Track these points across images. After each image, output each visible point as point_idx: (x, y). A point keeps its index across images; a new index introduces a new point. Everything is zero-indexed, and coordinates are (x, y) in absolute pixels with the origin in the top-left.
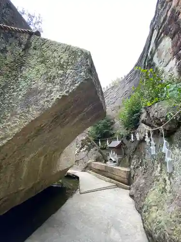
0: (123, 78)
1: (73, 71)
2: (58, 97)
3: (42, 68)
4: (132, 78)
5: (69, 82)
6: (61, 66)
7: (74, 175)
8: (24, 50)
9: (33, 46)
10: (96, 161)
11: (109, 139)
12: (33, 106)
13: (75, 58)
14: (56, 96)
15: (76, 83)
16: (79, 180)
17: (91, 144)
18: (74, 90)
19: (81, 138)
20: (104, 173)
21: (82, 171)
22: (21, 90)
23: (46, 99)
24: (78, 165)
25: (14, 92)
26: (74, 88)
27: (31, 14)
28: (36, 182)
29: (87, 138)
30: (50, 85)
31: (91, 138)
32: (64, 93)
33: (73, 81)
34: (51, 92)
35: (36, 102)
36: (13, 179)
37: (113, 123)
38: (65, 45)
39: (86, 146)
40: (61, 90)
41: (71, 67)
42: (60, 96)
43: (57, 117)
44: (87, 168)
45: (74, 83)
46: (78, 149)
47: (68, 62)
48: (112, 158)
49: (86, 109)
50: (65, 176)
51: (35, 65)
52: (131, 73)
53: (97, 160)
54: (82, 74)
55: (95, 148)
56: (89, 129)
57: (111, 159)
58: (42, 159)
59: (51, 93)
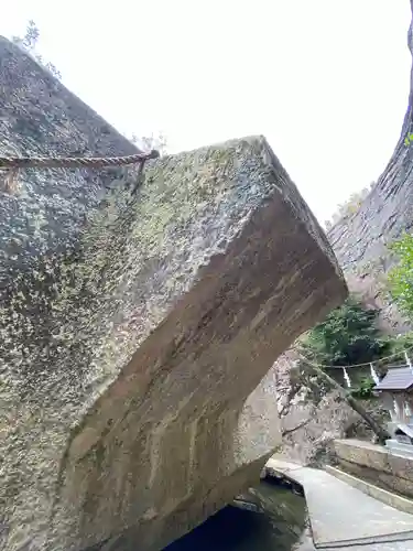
0: (370, 189)
1: (228, 192)
2: (201, 262)
3: (165, 213)
4: (397, 180)
5: (222, 221)
6: (202, 193)
7: (285, 477)
8: (134, 192)
9: (147, 179)
10: (347, 437)
11: (374, 365)
12: (153, 296)
13: (230, 165)
14: (198, 260)
15: (240, 218)
16: (303, 495)
17: (319, 381)
18: (237, 234)
19: (285, 364)
20: (383, 477)
21: (309, 466)
22: (130, 268)
23: (177, 275)
24: (293, 445)
25: (119, 274)
26: (236, 231)
27: (147, 137)
28: (186, 497)
29: (303, 365)
30: (183, 239)
31: (316, 365)
32: (215, 250)
33: (233, 216)
34: (186, 255)
35: (158, 286)
36: (128, 485)
37: (373, 314)
38: (204, 149)
39: (303, 388)
40: (208, 245)
41: (223, 186)
42: (206, 259)
43: (210, 315)
44: (323, 457)
45: (235, 217)
46: (284, 398)
47: (216, 179)
48: (402, 429)
49: (281, 282)
50: (262, 480)
51: (152, 211)
52: (389, 168)
53: (351, 432)
54: (253, 190)
55: (335, 393)
56: (304, 338)
57: (399, 432)
58: (193, 428)
59: (187, 259)
